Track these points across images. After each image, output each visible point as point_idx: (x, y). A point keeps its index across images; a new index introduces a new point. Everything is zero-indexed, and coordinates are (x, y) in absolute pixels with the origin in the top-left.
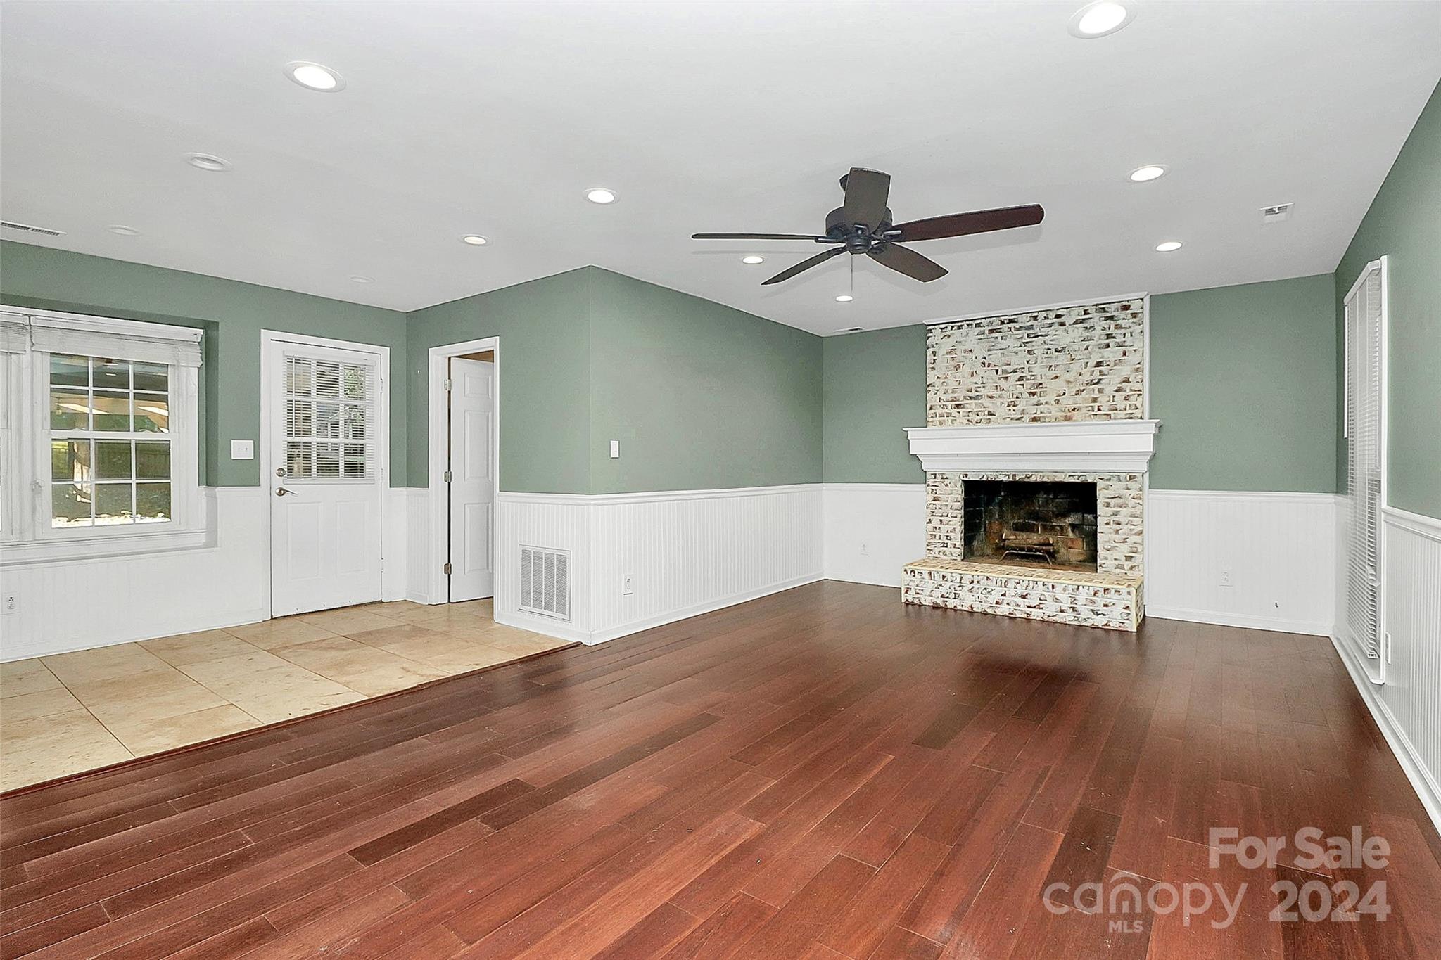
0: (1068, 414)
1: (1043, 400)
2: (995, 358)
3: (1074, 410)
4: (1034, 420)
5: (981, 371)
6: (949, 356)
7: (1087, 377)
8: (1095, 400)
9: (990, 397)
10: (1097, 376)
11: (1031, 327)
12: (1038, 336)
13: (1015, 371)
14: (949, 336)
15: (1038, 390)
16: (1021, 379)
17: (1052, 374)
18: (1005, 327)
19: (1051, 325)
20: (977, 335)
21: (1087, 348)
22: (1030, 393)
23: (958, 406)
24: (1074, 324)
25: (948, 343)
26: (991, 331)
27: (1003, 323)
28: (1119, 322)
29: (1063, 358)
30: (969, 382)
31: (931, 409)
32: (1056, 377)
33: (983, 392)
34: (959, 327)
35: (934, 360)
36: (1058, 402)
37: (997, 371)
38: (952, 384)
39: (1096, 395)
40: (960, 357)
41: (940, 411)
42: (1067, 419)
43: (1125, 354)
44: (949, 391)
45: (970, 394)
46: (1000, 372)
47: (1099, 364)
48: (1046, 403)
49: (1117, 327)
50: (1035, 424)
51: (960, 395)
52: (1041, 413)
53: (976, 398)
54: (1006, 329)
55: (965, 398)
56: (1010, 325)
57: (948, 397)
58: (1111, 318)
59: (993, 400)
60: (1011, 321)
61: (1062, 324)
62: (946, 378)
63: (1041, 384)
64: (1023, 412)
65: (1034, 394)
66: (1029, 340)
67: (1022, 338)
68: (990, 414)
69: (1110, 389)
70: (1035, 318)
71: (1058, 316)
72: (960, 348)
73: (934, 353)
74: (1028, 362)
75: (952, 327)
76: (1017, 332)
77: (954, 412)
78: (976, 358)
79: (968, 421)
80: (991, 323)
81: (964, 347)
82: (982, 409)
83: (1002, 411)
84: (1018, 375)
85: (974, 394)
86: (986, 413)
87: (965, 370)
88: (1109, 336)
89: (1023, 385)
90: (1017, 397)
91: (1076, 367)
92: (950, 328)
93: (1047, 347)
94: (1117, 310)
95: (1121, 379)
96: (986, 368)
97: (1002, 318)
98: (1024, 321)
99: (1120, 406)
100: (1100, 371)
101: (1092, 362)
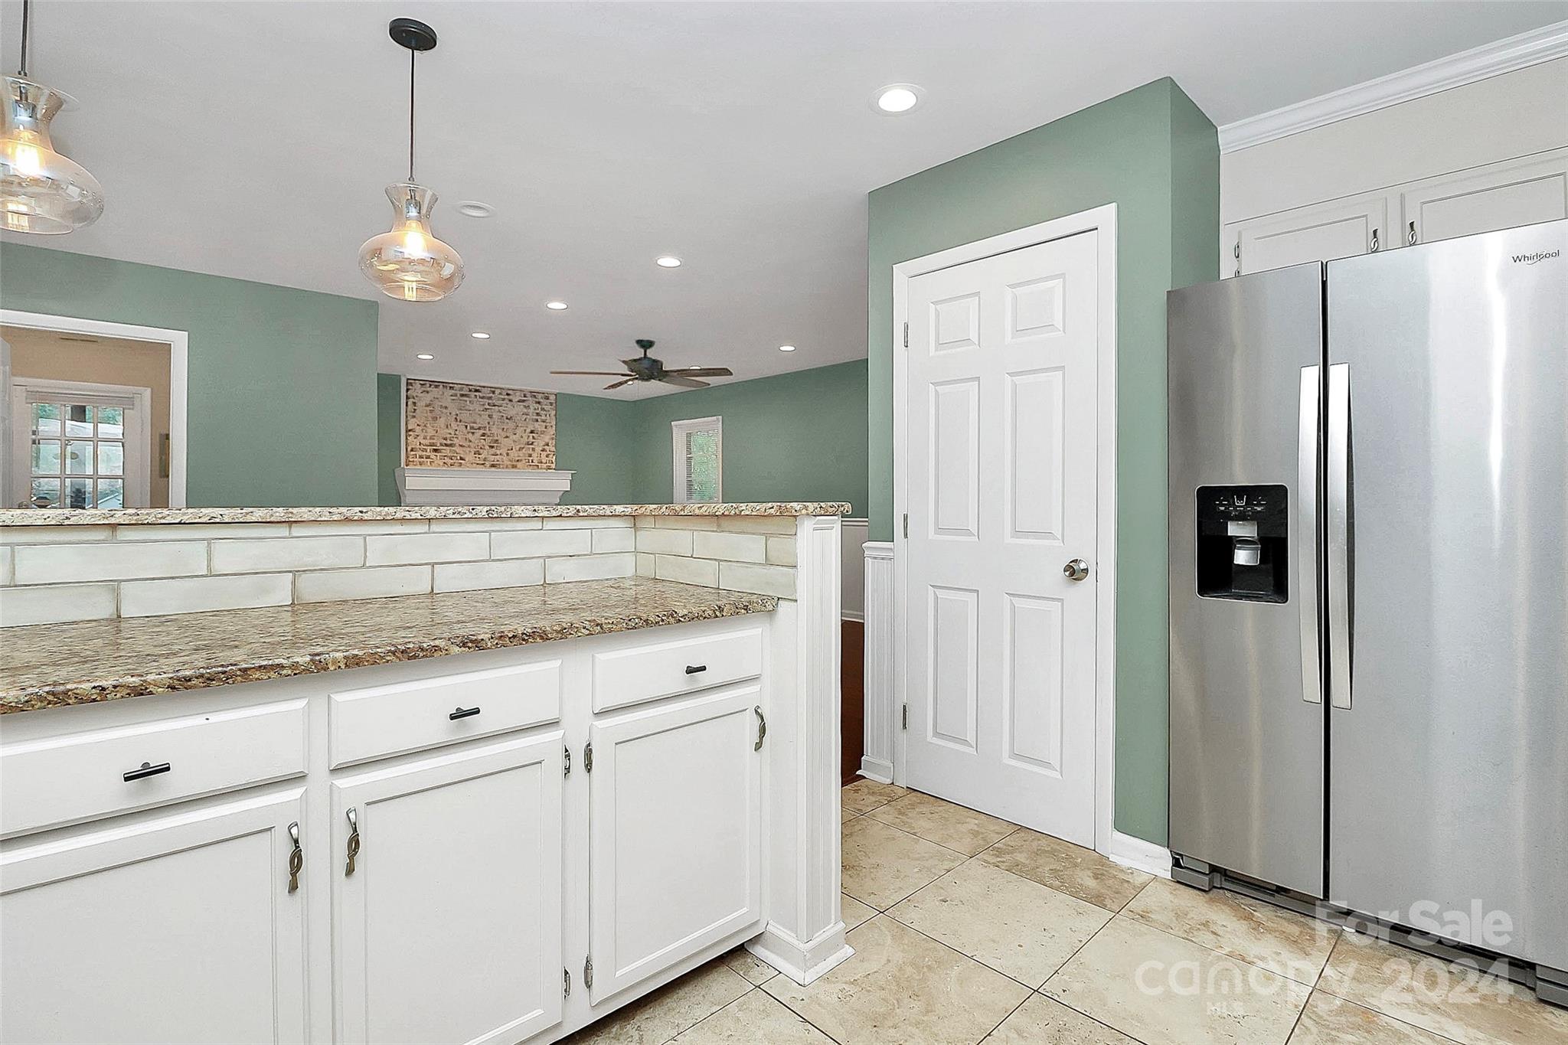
0: (514, 463)
1: (498, 452)
2: (465, 416)
3: (518, 461)
4: (493, 466)
5: (454, 425)
6: (428, 409)
7: (525, 439)
8: (530, 456)
9: (461, 446)
10: (531, 440)
11: (490, 398)
12: (494, 406)
13: (479, 429)
14: (428, 392)
15: (495, 445)
16: (483, 435)
17: (504, 434)
18: (473, 394)
19: (503, 400)
20: (452, 396)
21: (525, 420)
22: (490, 446)
23: (436, 450)
24: (519, 401)
25: (427, 398)
26: (462, 395)
27: (470, 391)
28: (543, 406)
29: (511, 425)
30: (445, 432)
31: (412, 450)
32: (507, 437)
33: (456, 441)
34: (436, 387)
35: (415, 410)
36: (508, 454)
37: (466, 427)
38: (431, 432)
39: (531, 452)
40: (438, 410)
41: (420, 453)
42: (514, 467)
43: (546, 428)
44: (428, 438)
45: (445, 442)
46: (468, 428)
47: (532, 432)
48: (501, 454)
49: (543, 409)
50: (493, 469)
51: (438, 441)
52: (498, 461)
53: (451, 445)
54: (473, 396)
55: (441, 445)
56: (476, 394)
57: (427, 442)
58: (539, 403)
59: (464, 449)
60: (476, 391)
61: (511, 401)
62: (425, 426)
63: (497, 440)
64: (485, 459)
65: (493, 447)
66: (488, 407)
67: (483, 405)
68: (461, 459)
69: (538, 449)
70: (494, 392)
71: (508, 394)
72: (437, 403)
73: (414, 403)
74: (489, 423)
75: (431, 385)
76: (481, 400)
77: (432, 454)
78: (450, 413)
79: (444, 463)
80: (461, 389)
81: (441, 404)
82: (455, 455)
83: (470, 457)
84: (482, 431)
85: (449, 442)
86: (459, 458)
87: (442, 422)
88: (538, 414)
89: (485, 440)
90: (481, 448)
91: (519, 431)
92: (428, 385)
93: (501, 414)
94: (542, 398)
95: (544, 443)
96: (458, 423)
97: (471, 387)
98: (486, 392)
99: (544, 461)
100: (533, 437)
101: (528, 430)
